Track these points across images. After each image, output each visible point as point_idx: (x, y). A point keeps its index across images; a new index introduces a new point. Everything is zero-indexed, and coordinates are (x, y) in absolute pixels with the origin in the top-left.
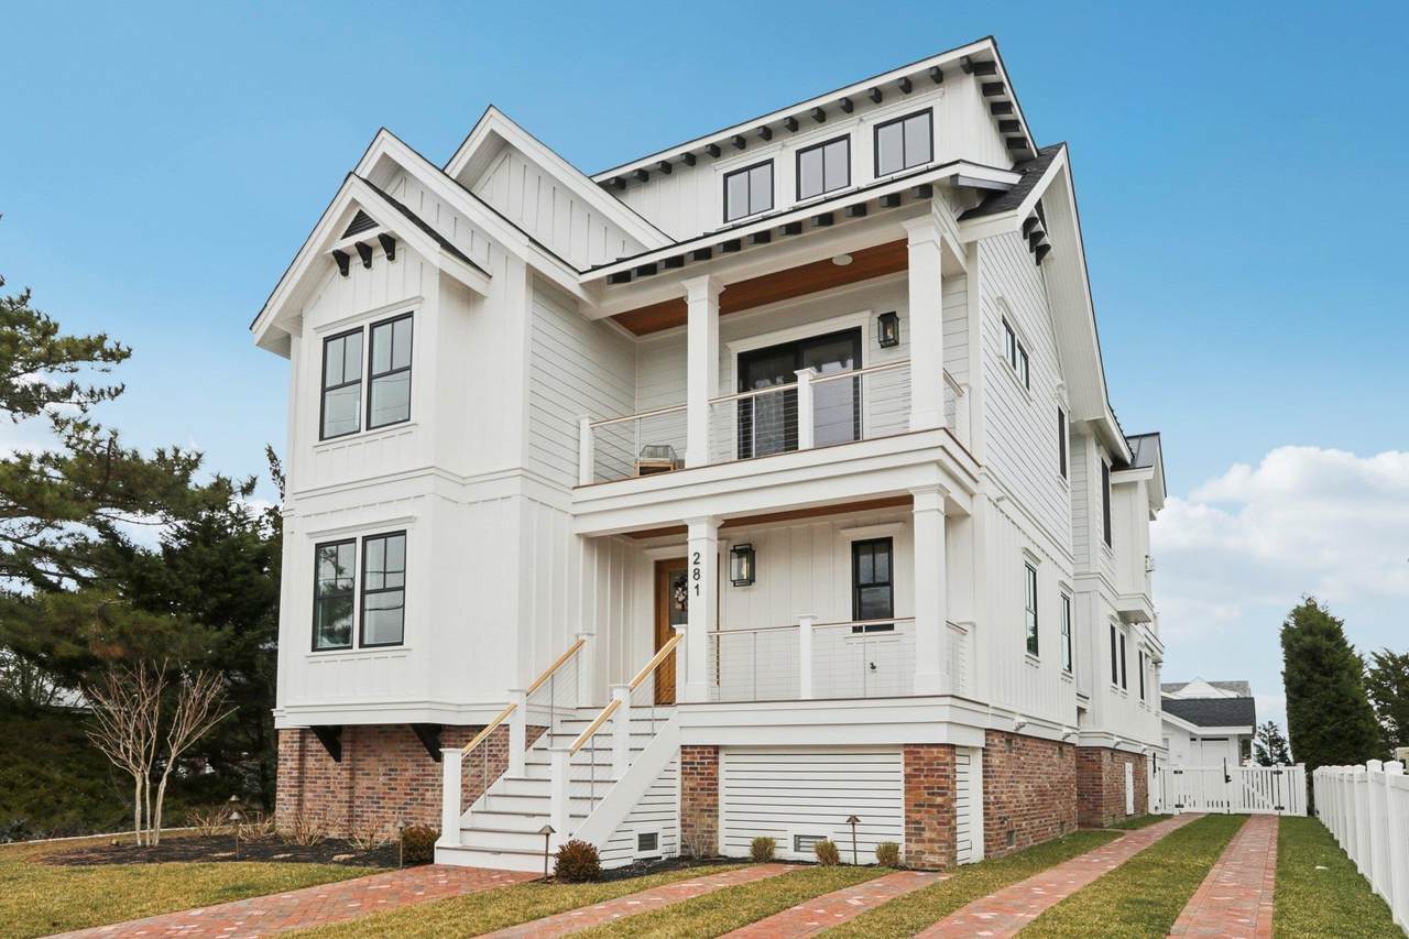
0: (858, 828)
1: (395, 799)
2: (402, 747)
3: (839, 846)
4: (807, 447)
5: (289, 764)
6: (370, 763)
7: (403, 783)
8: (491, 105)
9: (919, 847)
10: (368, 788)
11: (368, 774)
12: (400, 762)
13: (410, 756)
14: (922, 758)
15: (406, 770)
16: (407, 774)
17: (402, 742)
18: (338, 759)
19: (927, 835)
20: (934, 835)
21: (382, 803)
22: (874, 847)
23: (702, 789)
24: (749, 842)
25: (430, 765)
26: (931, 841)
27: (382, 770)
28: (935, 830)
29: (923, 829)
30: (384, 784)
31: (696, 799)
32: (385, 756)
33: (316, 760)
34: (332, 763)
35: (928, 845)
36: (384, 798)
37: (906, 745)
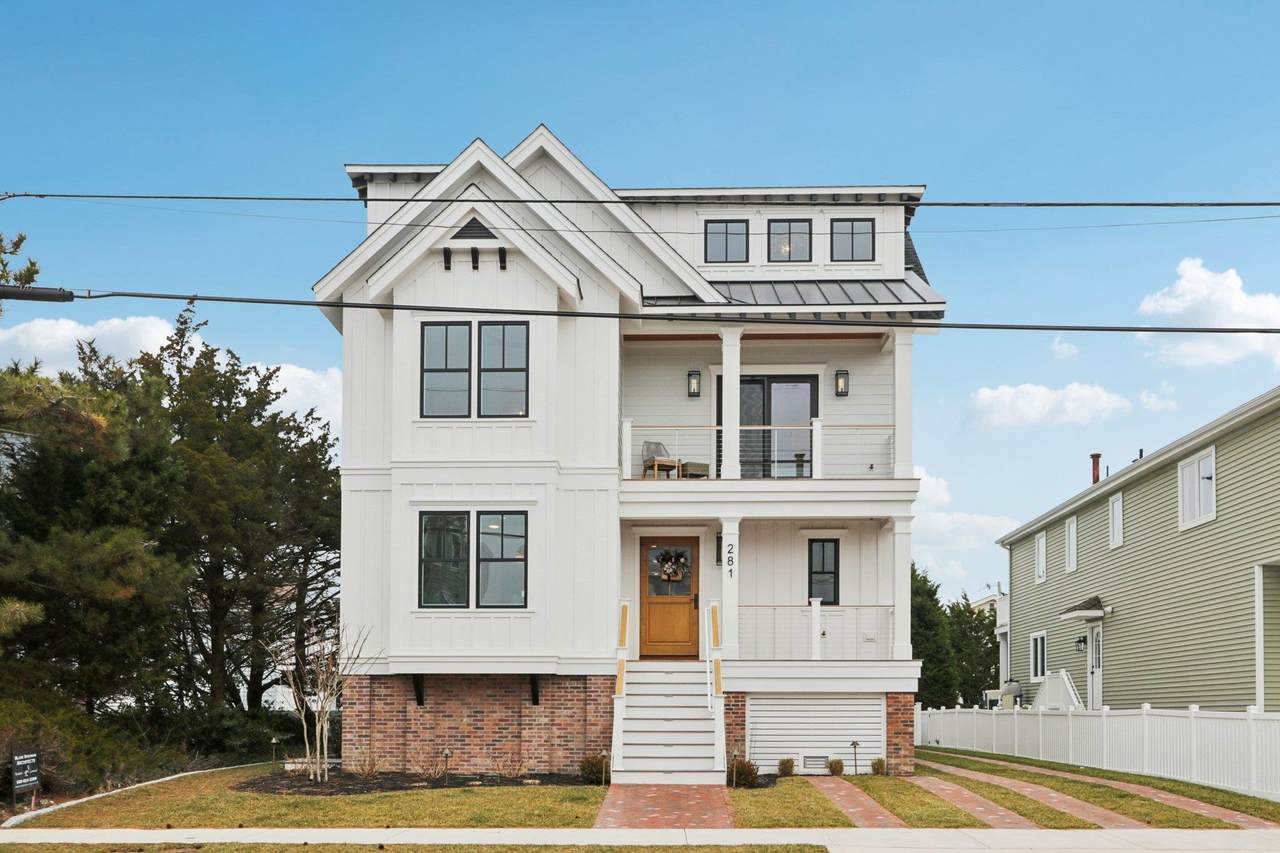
0: (858, 750)
1: (482, 737)
2: (489, 692)
3: (845, 763)
4: (820, 477)
5: (357, 707)
6: (452, 706)
7: (491, 723)
8: (542, 124)
9: (898, 761)
10: (450, 728)
11: (451, 716)
12: (486, 706)
13: (498, 700)
14: (900, 702)
15: (495, 712)
16: (494, 715)
17: (488, 688)
18: (420, 702)
19: (902, 752)
20: (907, 753)
21: (467, 741)
22: (870, 763)
23: (737, 725)
24: (777, 763)
25: (527, 708)
26: (905, 756)
27: (466, 712)
28: (908, 749)
29: (900, 749)
30: (469, 725)
31: (731, 732)
32: (469, 700)
33: (385, 704)
34: (412, 706)
35: (903, 759)
36: (469, 737)
37: (887, 693)
